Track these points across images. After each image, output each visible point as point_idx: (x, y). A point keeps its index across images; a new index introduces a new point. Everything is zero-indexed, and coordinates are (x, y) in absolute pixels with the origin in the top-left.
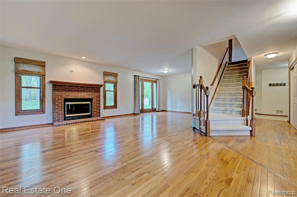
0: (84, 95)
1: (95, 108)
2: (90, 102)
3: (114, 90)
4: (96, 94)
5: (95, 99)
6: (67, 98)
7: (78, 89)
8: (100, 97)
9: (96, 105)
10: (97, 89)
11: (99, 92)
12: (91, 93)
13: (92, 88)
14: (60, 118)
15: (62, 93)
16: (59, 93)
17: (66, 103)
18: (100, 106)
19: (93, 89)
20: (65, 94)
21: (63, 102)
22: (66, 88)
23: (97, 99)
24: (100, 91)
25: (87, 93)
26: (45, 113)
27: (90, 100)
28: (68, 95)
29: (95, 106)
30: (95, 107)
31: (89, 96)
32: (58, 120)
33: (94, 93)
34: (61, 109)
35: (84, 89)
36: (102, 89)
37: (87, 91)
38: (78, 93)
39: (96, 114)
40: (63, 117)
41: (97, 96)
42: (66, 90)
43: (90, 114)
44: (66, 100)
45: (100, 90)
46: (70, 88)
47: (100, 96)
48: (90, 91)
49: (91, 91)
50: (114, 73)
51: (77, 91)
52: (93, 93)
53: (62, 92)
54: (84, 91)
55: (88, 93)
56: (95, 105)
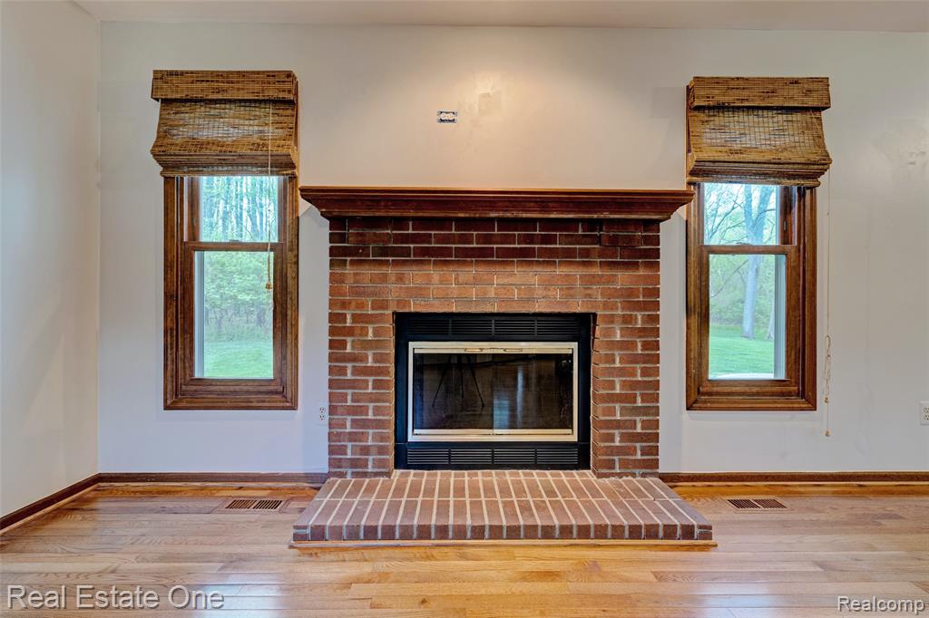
0: (530, 288)
1: (613, 398)
2: (575, 345)
3: (785, 236)
4: (623, 278)
5: (611, 319)
6: (413, 307)
7: (488, 239)
8: (656, 305)
9: (621, 372)
10: (631, 238)
11: (651, 256)
12: (577, 272)
13: (592, 225)
14: (365, 450)
15: (384, 278)
16: (368, 272)
17: (412, 345)
18: (656, 385)
19: (598, 240)
20: (400, 279)
21: (390, 338)
22: (407, 239)
23: (627, 319)
24: (656, 253)
25: (546, 271)
26: (293, 407)
27: (580, 326)
28: (419, 292)
29: (617, 381)
30: (611, 385)
31: (569, 292)
32: (354, 463)
33: (608, 272)
34: (377, 384)
35: (530, 239)
36: (671, 234)
37: (553, 253)
38: (482, 269)
39: (619, 451)
40: (391, 444)
41: (631, 292)
42: (406, 252)
43: (571, 436)
44: (410, 325)
45: (656, 241)
46: (427, 238)
47: (656, 292)
48: (569, 253)
49: (586, 253)
50: (795, 82)
51: (482, 256)
52: (596, 271)
53: (383, 270)
54: (529, 253)
55: (560, 271)
56: (611, 372)
